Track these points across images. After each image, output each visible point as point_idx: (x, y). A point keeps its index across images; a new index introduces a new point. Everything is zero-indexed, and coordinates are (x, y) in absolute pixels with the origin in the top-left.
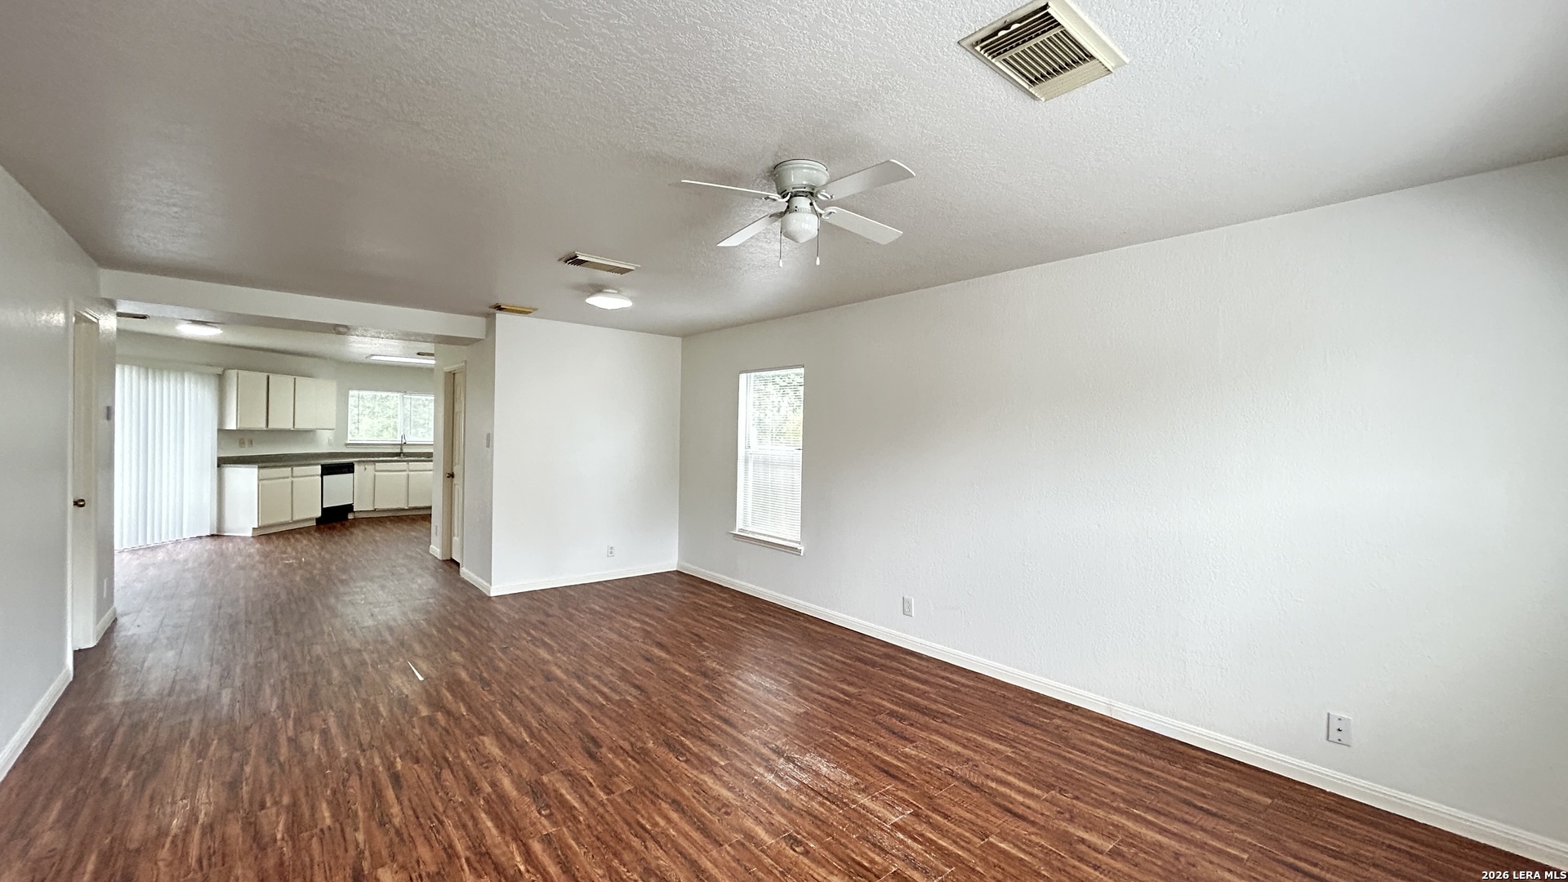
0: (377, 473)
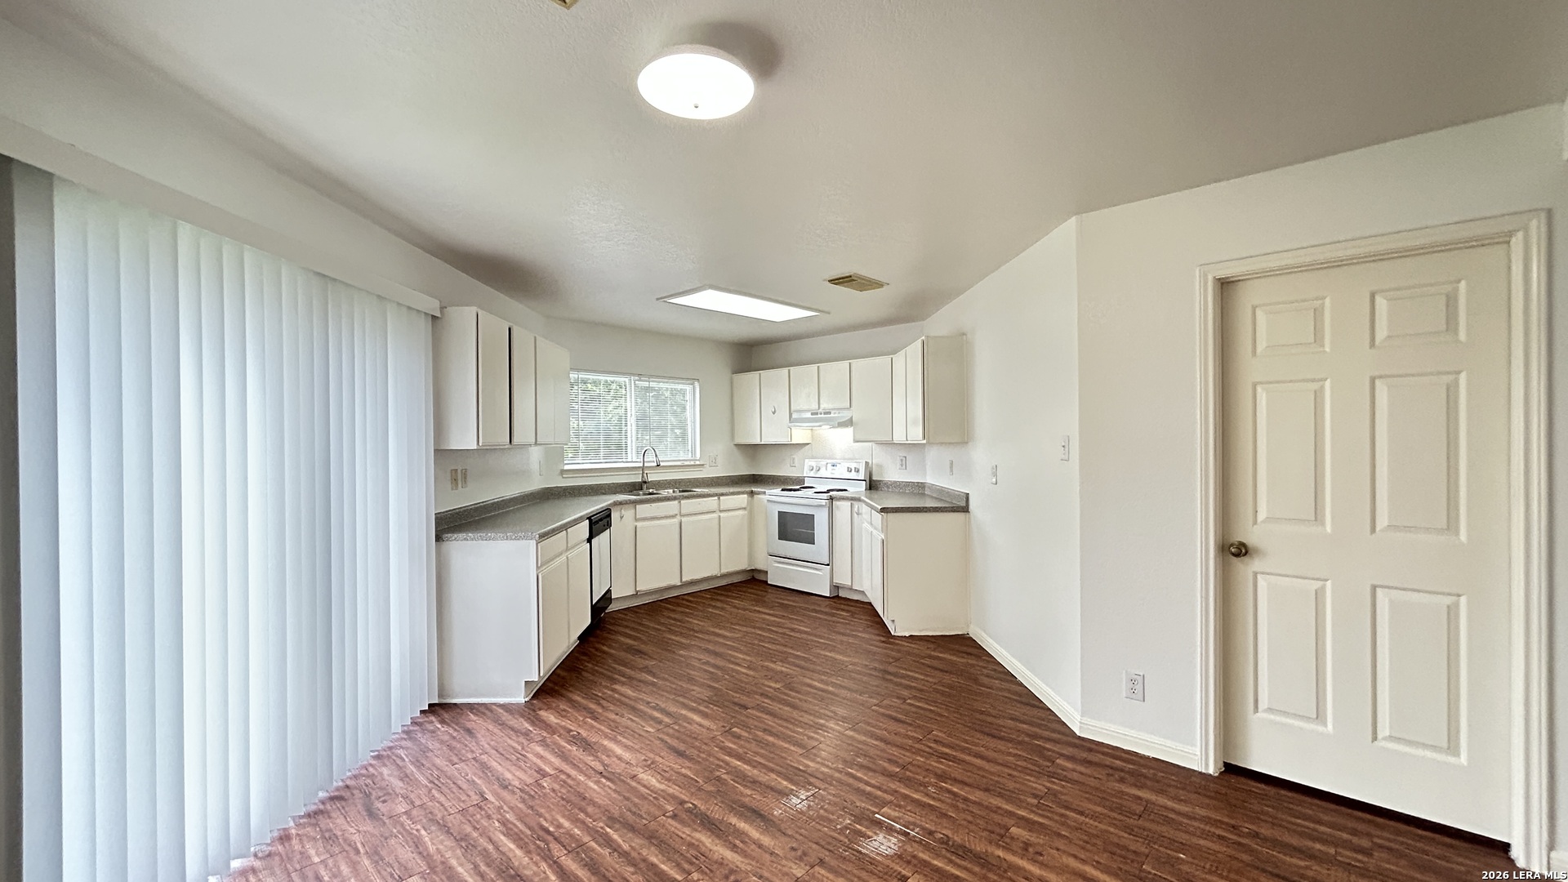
0: (639, 524)
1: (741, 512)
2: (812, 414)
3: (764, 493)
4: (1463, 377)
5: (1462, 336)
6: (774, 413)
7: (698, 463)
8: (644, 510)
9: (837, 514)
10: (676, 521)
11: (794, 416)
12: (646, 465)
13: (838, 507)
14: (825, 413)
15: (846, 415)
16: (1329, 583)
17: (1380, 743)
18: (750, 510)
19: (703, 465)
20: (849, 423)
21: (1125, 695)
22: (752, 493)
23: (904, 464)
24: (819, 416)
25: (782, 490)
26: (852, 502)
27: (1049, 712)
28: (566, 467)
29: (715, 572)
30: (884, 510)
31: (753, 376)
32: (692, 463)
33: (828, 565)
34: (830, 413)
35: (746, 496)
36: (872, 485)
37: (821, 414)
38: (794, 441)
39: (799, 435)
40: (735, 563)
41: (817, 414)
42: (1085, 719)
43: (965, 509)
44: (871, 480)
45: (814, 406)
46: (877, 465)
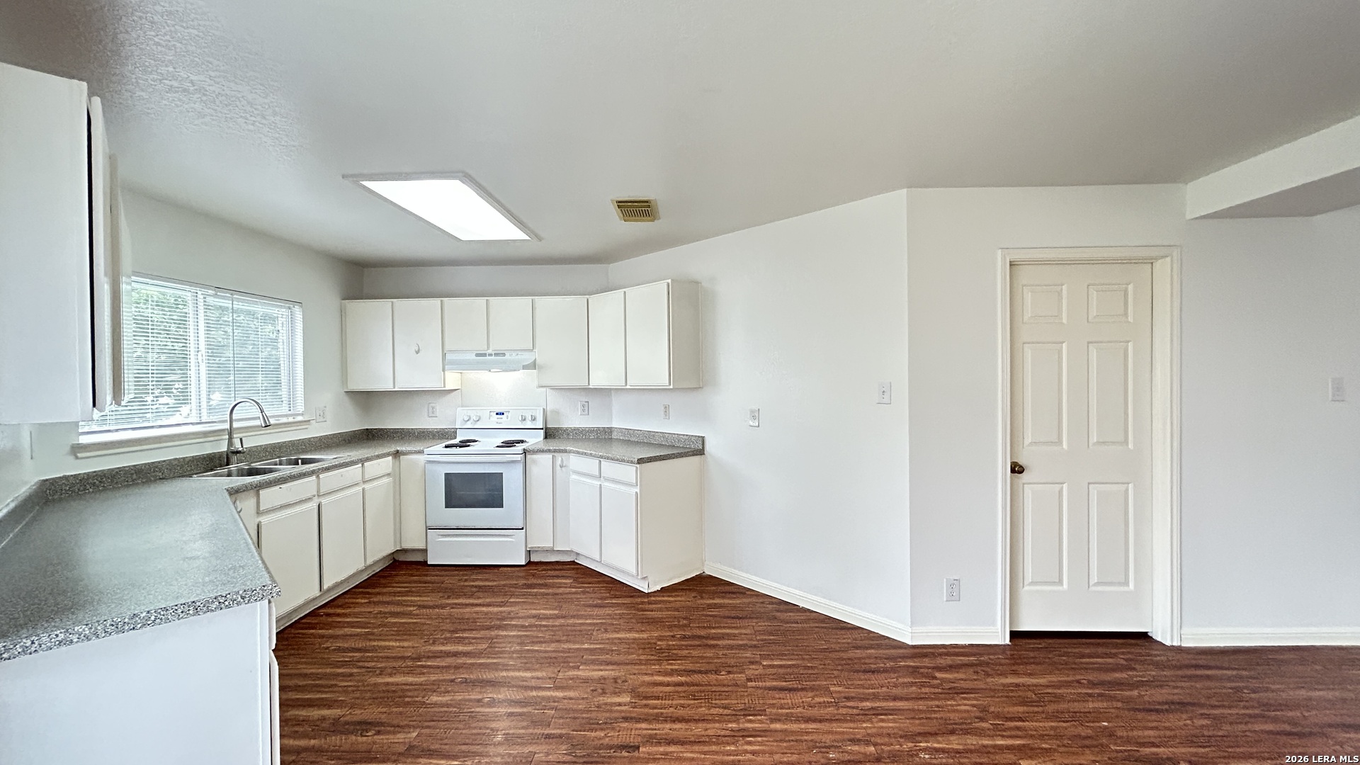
1: (386, 480)
2: (477, 355)
3: (421, 452)
4: (1130, 345)
5: (1130, 319)
6: (417, 352)
7: (300, 418)
8: (270, 496)
9: (534, 470)
10: (313, 505)
11: (449, 357)
12: (235, 425)
13: (534, 461)
14: (496, 355)
15: (528, 358)
16: (1065, 486)
17: (1093, 588)
18: (397, 478)
19: (309, 421)
20: (533, 366)
21: (945, 599)
22: (397, 454)
23: (586, 409)
24: (488, 357)
25: (446, 447)
26: (553, 454)
27: (860, 631)
28: (84, 440)
29: (361, 566)
30: (640, 461)
31: (382, 307)
32: (291, 419)
33: (522, 529)
34: (504, 355)
35: (390, 458)
36: (549, 434)
37: (490, 355)
38: (447, 388)
39: (452, 380)
40: (381, 549)
41: (484, 355)
42: (914, 628)
43: (700, 452)
44: (546, 429)
45: (482, 348)
46: (552, 411)
